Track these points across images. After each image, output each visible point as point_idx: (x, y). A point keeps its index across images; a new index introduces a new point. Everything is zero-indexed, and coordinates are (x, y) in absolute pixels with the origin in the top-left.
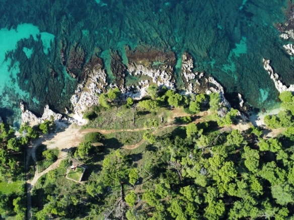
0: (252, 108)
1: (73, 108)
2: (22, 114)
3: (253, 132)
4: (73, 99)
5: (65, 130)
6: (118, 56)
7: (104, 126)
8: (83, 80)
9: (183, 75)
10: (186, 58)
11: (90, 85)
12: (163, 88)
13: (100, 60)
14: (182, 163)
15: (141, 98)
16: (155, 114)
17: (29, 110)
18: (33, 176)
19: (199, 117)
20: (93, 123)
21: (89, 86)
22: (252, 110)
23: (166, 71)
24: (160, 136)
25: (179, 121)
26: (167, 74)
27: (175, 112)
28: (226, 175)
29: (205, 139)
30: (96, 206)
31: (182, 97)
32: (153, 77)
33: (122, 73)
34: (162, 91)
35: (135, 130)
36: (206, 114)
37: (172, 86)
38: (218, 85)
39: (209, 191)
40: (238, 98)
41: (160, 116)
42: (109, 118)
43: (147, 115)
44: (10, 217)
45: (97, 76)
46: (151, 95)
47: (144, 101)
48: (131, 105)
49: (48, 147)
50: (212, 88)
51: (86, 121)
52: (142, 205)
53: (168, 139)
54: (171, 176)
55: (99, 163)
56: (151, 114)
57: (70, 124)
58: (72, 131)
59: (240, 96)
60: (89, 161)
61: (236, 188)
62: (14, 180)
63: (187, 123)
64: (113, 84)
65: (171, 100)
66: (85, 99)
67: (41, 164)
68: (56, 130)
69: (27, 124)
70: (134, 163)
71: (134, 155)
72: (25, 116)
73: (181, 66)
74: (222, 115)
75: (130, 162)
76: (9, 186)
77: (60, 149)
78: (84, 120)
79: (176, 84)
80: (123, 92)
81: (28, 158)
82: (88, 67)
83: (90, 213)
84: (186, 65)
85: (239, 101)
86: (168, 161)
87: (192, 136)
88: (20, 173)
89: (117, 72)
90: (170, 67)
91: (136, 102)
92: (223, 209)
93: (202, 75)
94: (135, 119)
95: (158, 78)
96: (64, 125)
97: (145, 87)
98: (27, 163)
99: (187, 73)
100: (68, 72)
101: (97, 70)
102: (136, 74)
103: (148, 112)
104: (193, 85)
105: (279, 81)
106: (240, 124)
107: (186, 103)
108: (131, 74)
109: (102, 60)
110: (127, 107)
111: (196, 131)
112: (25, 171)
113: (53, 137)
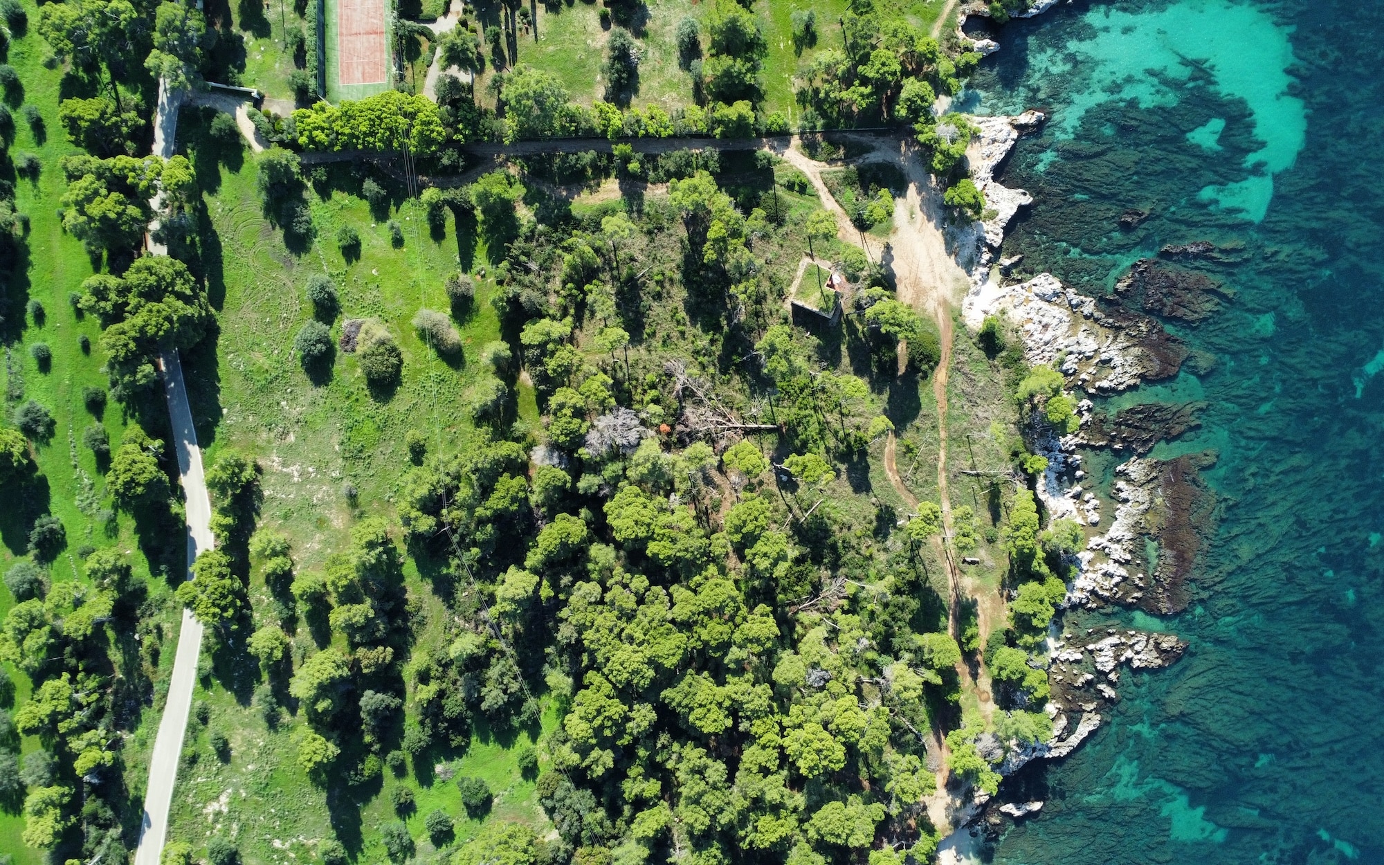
0: (996, 840)
1: (1019, 281)
2: (1004, 119)
3: (924, 835)
4: (1047, 283)
5: (949, 254)
6: (1183, 427)
7: (960, 379)
8: (1108, 316)
9: (1110, 635)
10: (1165, 646)
11: (1092, 338)
12: (1072, 567)
13: (1173, 370)
14: (838, 614)
15: (1042, 497)
16: (991, 541)
17: (1016, 141)
18: (812, 156)
19: (975, 676)
20: (970, 343)
21: (1089, 333)
22: (988, 840)
23: (1124, 579)
24: (922, 552)
25: (966, 612)
26: (1117, 585)
27: (993, 600)
28: (807, 743)
29: (915, 690)
30: (718, 349)
31: (1041, 625)
32: (1107, 537)
33: (1123, 440)
34: (1062, 564)
35: (944, 474)
36: (984, 696)
37: (1077, 596)
38: (1074, 740)
39: (759, 689)
40: (1027, 800)
41: (982, 554)
42: (983, 394)
43: (988, 515)
44: (691, 85)
45: (1118, 360)
46: (1051, 529)
47: (1034, 506)
48: (1021, 464)
49: (899, 201)
50: (1063, 722)
51: (975, 321)
52: (716, 486)
53: (912, 576)
54: (800, 578)
55: (846, 360)
56: (990, 527)
57: (969, 273)
58: (947, 277)
59: (1036, 806)
60: (853, 330)
61: (765, 771)
62: (802, 97)
63: (958, 637)
64: (1089, 410)
65: (1033, 592)
66: (1045, 320)
67: (847, 181)
68: (951, 229)
69: (976, 137)
70: (843, 467)
71: (867, 468)
72: (998, 127)
73: (1139, 630)
74: (980, 745)
75: (844, 457)
76: (782, 81)
77: (893, 240)
78: (982, 317)
79: (1080, 610)
80: (1062, 440)
81: (866, 139)
82: (1149, 331)
83: (698, 330)
84: (1142, 644)
85: (1018, 802)
86: (843, 570)
87: (918, 651)
88: (824, 114)
89: (1129, 426)
90: (1139, 595)
91: (1031, 482)
92: (708, 727)
93: (1109, 692)
94: (978, 475)
95: (1103, 553)
96: (967, 252)
97: (1075, 512)
98: (852, 137)
99: (1116, 645)
100: (1134, 266)
101: (1140, 358)
102: (1121, 484)
103: (996, 517)
104: (1077, 662)
106: (949, 799)
107: (1021, 637)
108: (1120, 468)
109: (1172, 378)
110: (1015, 454)
111: (936, 661)
112: (828, 131)
113: (929, 220)
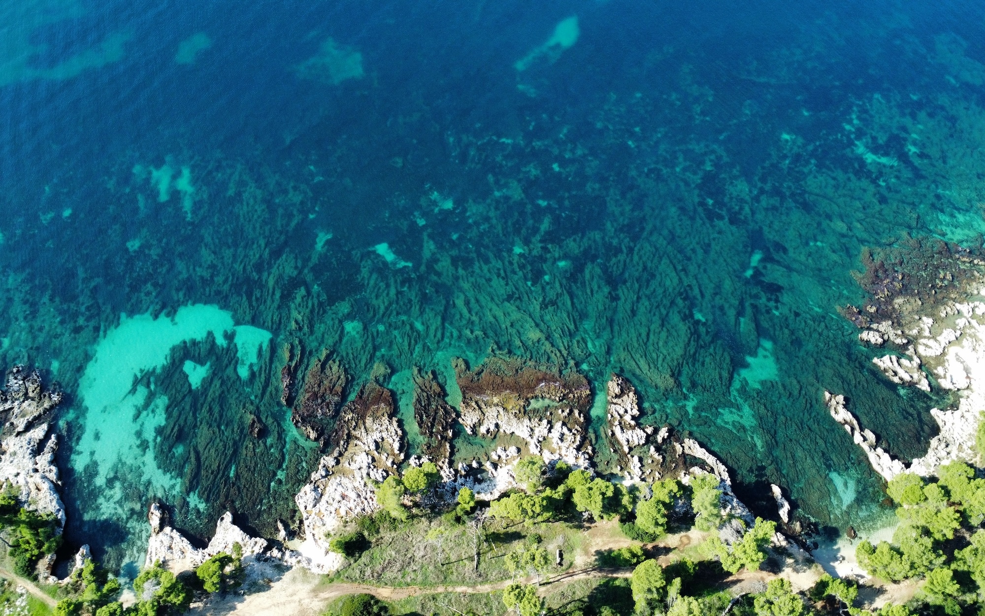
0: (816, 525)
1: (301, 522)
2: (152, 540)
3: (829, 591)
4: (305, 497)
5: (269, 587)
6: (434, 384)
7: (388, 575)
8: (338, 445)
9: (613, 434)
10: (617, 390)
11: (355, 458)
12: (558, 466)
13: (386, 393)
15: (497, 495)
16: (539, 540)
17: (173, 527)
19: (667, 550)
20: (354, 565)
21: (351, 460)
22: (817, 533)
23: (564, 424)
24: (556, 606)
25: (608, 561)
26: (570, 430)
27: (594, 535)
29: (690, 603)
31: (612, 488)
32: (529, 439)
33: (445, 429)
34: (556, 475)
35: (479, 587)
36: (685, 540)
37: (583, 462)
38: (711, 460)
40: (773, 499)
41: (552, 548)
42: (403, 552)
43: (515, 543)
45: (376, 436)
46: (523, 484)
47: (505, 500)
48: (467, 513)
50: (696, 470)
51: (336, 560)
56: (527, 541)
57: (289, 568)
58: (290, 591)
59: (776, 490)
63: (632, 567)
64: (419, 458)
65: (582, 496)
66: (338, 498)
68: (245, 586)
69: (163, 565)
72: (158, 544)
73: (607, 411)
74: (732, 540)
78: (332, 555)
80: (445, 479)
82: (353, 412)
84: (618, 407)
85: (777, 507)
87: (651, 604)
89: (433, 426)
90: (576, 412)
91: (484, 504)
93: (663, 433)
94: (478, 554)
95: (542, 442)
96: (269, 571)
97: (509, 467)
99: (622, 429)
100: (296, 424)
101: (375, 418)
102: (483, 430)
103: (517, 536)
104: (641, 460)
105: (879, 450)
106: (788, 570)
107: (625, 508)
108: (469, 431)
109: (393, 394)
110: (458, 520)
111: (658, 585)
113: (233, 608)
